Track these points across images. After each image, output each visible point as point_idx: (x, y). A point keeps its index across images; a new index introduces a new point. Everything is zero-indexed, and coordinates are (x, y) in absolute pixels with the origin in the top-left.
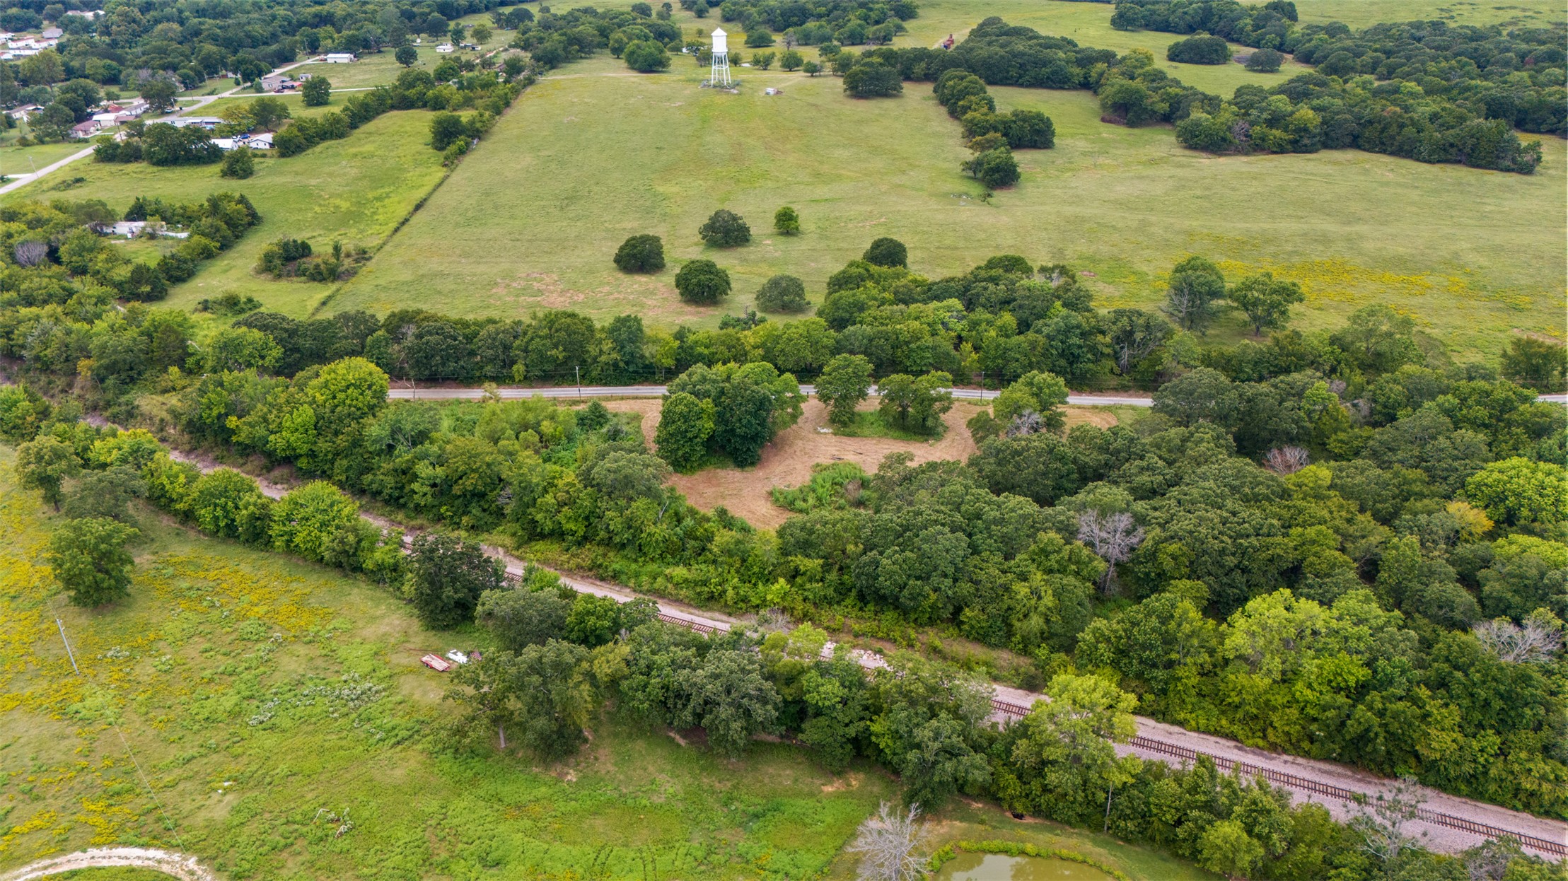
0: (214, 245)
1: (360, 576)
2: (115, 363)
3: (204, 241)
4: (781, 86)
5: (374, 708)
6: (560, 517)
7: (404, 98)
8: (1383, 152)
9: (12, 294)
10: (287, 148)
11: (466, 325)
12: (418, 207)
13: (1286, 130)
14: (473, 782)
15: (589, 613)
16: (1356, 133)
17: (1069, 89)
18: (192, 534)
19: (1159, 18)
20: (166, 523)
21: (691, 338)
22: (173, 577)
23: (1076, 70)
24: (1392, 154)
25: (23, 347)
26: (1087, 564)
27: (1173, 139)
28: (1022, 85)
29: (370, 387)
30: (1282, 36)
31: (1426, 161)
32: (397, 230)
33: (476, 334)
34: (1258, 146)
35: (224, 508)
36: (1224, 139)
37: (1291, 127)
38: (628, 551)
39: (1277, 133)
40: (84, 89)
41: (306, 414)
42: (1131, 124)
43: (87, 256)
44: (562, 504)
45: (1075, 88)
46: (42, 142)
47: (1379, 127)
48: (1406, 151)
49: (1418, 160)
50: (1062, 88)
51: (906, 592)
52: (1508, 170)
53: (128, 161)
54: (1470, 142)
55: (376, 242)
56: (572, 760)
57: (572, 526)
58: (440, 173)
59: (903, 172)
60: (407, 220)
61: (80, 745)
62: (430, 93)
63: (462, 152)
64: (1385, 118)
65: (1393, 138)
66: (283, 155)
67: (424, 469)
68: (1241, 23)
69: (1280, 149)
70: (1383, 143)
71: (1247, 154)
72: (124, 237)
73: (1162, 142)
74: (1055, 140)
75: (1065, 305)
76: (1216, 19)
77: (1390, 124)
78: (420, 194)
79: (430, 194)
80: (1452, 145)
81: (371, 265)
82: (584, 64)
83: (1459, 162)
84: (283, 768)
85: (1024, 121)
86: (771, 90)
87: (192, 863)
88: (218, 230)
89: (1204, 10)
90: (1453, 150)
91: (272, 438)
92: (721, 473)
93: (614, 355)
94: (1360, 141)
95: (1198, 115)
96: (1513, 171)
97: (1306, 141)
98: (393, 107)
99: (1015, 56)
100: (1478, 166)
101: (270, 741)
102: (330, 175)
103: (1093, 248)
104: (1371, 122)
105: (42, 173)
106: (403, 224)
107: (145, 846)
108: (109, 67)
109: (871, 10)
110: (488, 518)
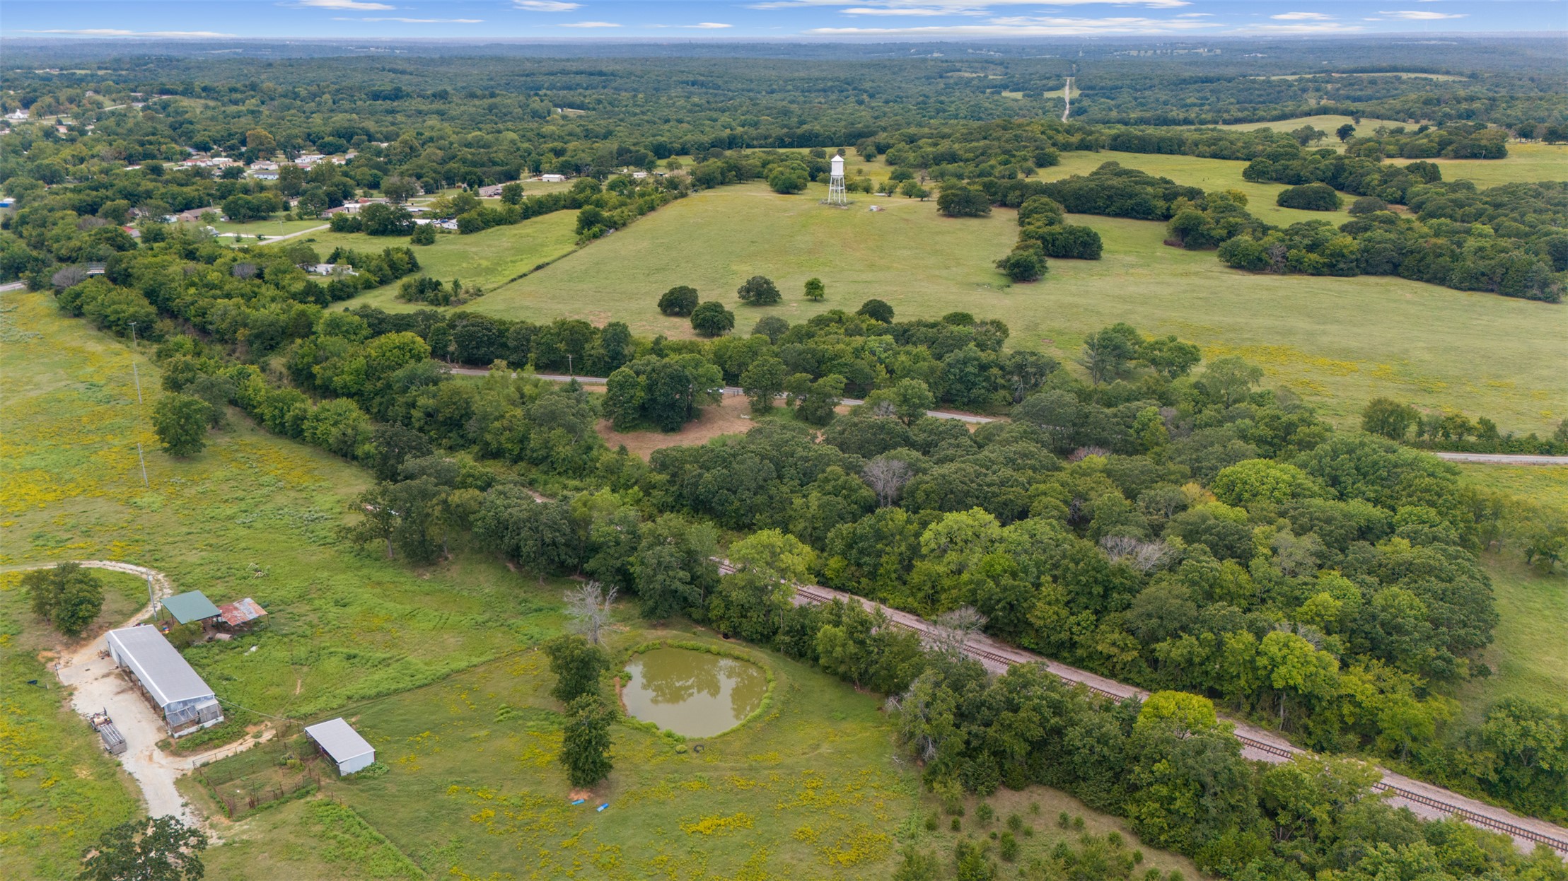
0: (373, 278)
1: (355, 463)
2: (263, 333)
3: (368, 275)
4: (884, 206)
5: (319, 526)
6: (503, 439)
7: (574, 200)
8: (1420, 279)
9: (218, 292)
10: (467, 228)
11: (504, 323)
12: (539, 268)
13: (1322, 255)
14: (359, 569)
15: (470, 475)
16: (1395, 261)
17: (1152, 220)
18: (262, 432)
19: (1291, 173)
20: (250, 423)
21: (664, 343)
22: (236, 451)
23: (1161, 204)
24: (1428, 281)
25: (211, 323)
26: (855, 491)
27: (1216, 259)
28: (1108, 215)
29: (410, 351)
30: (1404, 191)
31: (1457, 288)
32: (513, 280)
33: (507, 330)
34: (1295, 268)
35: (281, 410)
36: (1260, 260)
37: (1328, 252)
38: (543, 467)
39: (1313, 256)
40: (345, 185)
41: (361, 362)
42: (1190, 247)
43: (280, 276)
44: (505, 429)
45: (1158, 220)
46: (301, 219)
47: (1418, 256)
48: (1440, 279)
49: (1450, 287)
50: (1147, 219)
51: (716, 499)
52: (1534, 298)
53: (352, 232)
54: (1500, 271)
55: (491, 286)
56: (432, 569)
57: (509, 446)
58: (572, 247)
59: (947, 268)
60: (525, 275)
61: (129, 517)
62: (594, 197)
63: (595, 237)
64: (1424, 248)
65: (1428, 266)
66: (463, 232)
67: (422, 401)
68: (1368, 179)
69: (1317, 271)
70: (1419, 271)
71: (1284, 274)
72: (321, 275)
73: (1208, 263)
74: (1102, 254)
75: (977, 346)
76: (1346, 174)
77: (1427, 254)
78: (546, 260)
79: (554, 261)
80: (1483, 274)
81: (480, 299)
82: (738, 187)
83: (1492, 291)
84: (243, 545)
85: (1070, 233)
86: (874, 207)
87: (160, 576)
88: (381, 269)
89: (1336, 166)
90: (1483, 279)
91: (335, 378)
92: (649, 434)
93: (602, 351)
94: (1400, 269)
95: (1245, 239)
96: (1540, 299)
97: (1341, 265)
98: (565, 207)
99: (1104, 189)
100: (1507, 295)
101: (243, 532)
102: (489, 246)
103: (1068, 324)
104: (1412, 252)
105: (287, 237)
106: (521, 277)
107: (137, 565)
108: (375, 176)
109: (1014, 156)
110: (461, 442)
